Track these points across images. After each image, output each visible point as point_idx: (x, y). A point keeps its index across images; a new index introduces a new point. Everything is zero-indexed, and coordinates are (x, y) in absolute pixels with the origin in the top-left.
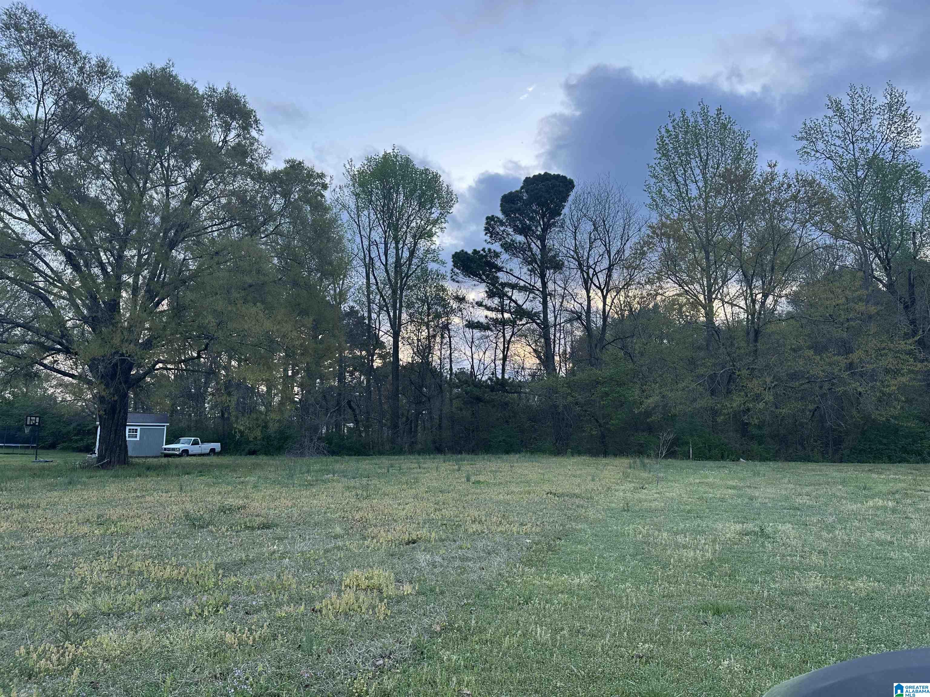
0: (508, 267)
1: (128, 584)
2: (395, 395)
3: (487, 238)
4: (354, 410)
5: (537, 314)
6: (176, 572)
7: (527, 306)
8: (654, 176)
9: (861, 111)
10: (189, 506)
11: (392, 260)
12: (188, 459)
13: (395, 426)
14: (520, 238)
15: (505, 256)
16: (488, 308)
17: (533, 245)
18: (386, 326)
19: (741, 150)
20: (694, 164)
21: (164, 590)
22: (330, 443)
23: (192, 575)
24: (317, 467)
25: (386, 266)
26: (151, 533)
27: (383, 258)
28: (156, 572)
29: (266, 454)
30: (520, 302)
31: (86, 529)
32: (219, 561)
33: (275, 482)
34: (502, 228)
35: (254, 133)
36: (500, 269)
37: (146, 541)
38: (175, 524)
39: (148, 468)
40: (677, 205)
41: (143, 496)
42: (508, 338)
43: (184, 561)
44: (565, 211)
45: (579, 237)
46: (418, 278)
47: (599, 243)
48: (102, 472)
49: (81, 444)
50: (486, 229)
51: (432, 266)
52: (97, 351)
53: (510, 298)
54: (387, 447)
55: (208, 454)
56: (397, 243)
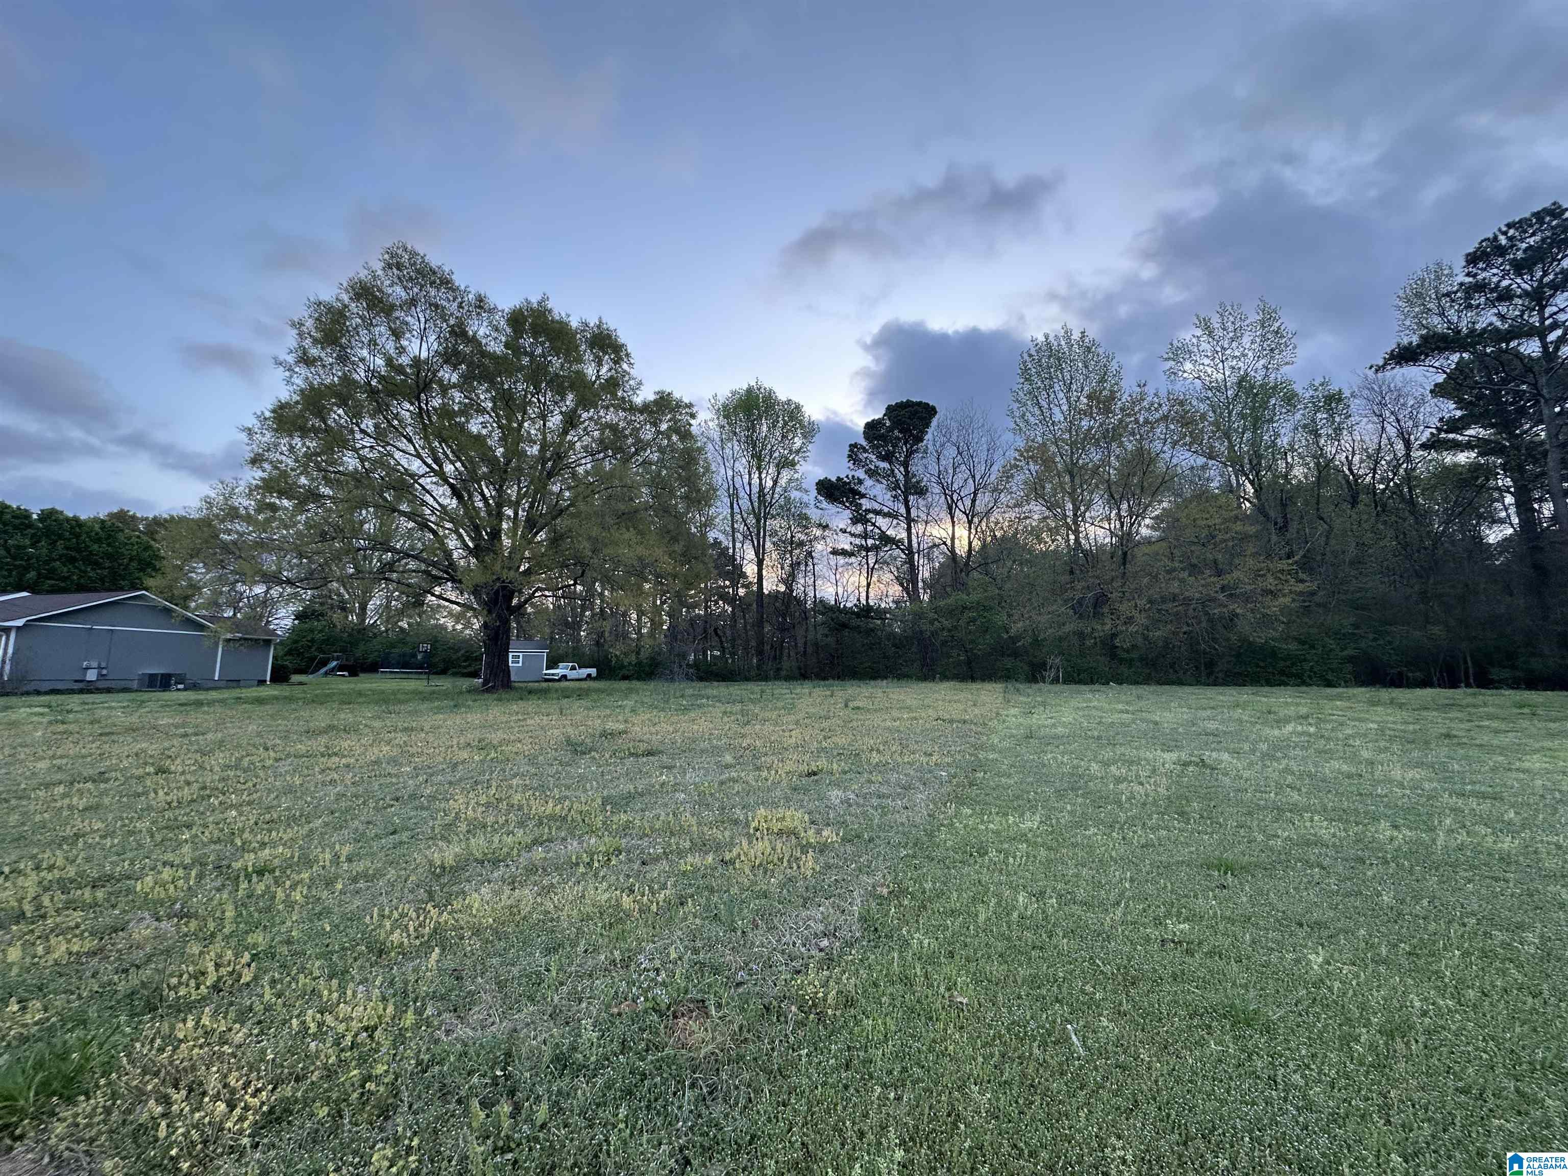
0: (872, 493)
1: (507, 821)
2: (760, 623)
3: (851, 464)
4: (720, 637)
5: (901, 541)
6: (559, 807)
7: (891, 533)
8: (1018, 401)
9: (1231, 328)
10: (570, 730)
11: (755, 489)
12: (567, 683)
13: (760, 653)
14: (884, 465)
15: (869, 482)
16: (853, 535)
17: (896, 471)
18: (750, 554)
19: (1105, 374)
20: (1057, 388)
21: (546, 830)
22: (699, 670)
23: (576, 811)
24: (689, 692)
25: (750, 495)
26: (532, 760)
27: (747, 488)
28: (538, 808)
29: (638, 679)
30: (884, 529)
31: (465, 755)
32: (605, 793)
33: (653, 707)
34: (865, 455)
35: (625, 366)
36: (863, 496)
37: (527, 768)
38: (556, 750)
39: (530, 692)
40: (1040, 429)
41: (525, 719)
42: (871, 565)
43: (568, 793)
44: (928, 437)
45: (943, 462)
46: (781, 507)
47: (963, 467)
48: (486, 695)
49: (469, 670)
50: (850, 456)
51: (795, 495)
52: (480, 579)
53: (874, 524)
54: (753, 673)
55: (585, 679)
56: (760, 474)
